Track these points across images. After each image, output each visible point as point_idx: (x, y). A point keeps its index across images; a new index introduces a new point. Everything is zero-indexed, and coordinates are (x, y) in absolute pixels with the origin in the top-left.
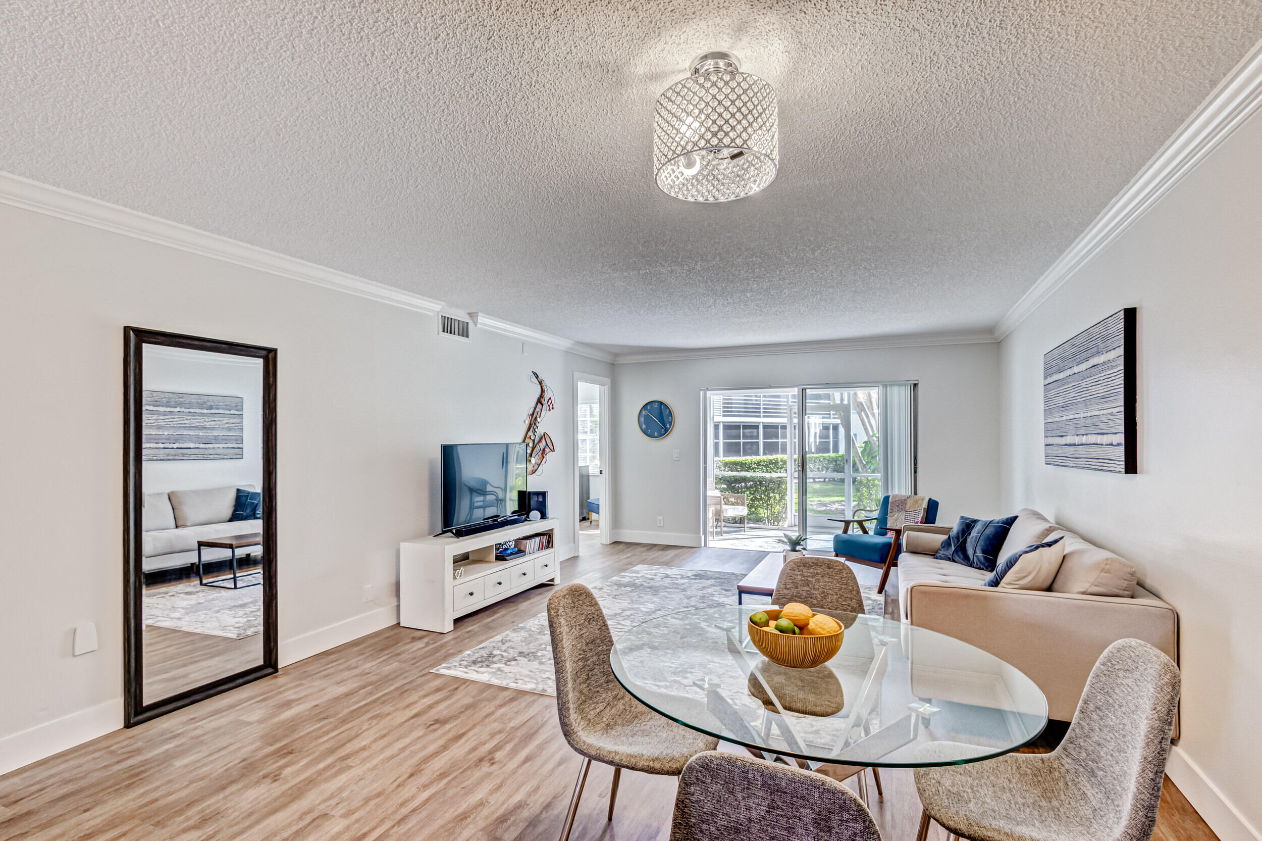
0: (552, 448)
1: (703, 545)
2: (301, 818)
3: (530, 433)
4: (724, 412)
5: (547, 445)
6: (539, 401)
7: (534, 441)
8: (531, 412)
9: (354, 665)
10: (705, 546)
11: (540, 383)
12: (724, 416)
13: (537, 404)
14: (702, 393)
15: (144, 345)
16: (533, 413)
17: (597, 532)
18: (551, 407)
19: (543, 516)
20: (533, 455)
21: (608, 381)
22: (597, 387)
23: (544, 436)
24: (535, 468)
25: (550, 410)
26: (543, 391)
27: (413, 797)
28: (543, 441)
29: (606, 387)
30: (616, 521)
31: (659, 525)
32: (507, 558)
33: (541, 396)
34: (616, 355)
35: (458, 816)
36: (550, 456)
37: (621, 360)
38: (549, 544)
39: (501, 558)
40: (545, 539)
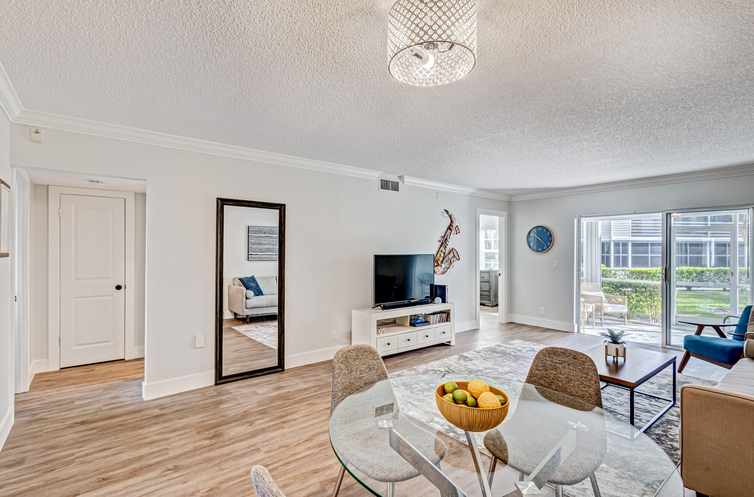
0: (458, 258)
1: (576, 331)
2: (248, 448)
3: (442, 248)
4: (632, 233)
5: (454, 256)
6: (450, 228)
7: (444, 253)
8: (443, 235)
9: (318, 374)
10: (578, 331)
11: (450, 217)
12: (632, 236)
13: (447, 229)
14: (576, 220)
15: (225, 206)
16: (445, 236)
17: (497, 314)
18: (458, 231)
19: (444, 301)
20: (444, 262)
21: (506, 213)
22: (497, 218)
23: (452, 250)
24: (445, 270)
25: (457, 234)
26: (452, 222)
27: (300, 453)
28: (452, 254)
29: (504, 218)
30: (511, 309)
31: (542, 313)
32: (416, 325)
33: (451, 225)
34: (511, 196)
35: (314, 470)
36: (456, 264)
37: (514, 199)
38: (448, 319)
39: (412, 324)
40: (444, 316)
